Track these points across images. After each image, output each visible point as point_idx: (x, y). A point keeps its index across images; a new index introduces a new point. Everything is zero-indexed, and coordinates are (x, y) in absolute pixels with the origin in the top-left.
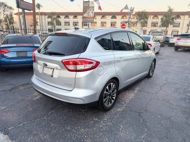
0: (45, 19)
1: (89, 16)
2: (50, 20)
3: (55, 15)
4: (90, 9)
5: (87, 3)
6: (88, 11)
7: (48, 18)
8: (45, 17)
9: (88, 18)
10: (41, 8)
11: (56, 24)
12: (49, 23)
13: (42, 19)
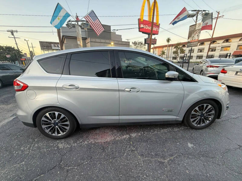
0: (172, 49)
1: (194, 40)
2: (175, 50)
3: (180, 45)
4: (195, 33)
5: (194, 26)
6: (193, 35)
7: (174, 48)
8: (172, 48)
9: (192, 42)
10: (170, 41)
11: (180, 53)
12: (174, 53)
13: (169, 50)
